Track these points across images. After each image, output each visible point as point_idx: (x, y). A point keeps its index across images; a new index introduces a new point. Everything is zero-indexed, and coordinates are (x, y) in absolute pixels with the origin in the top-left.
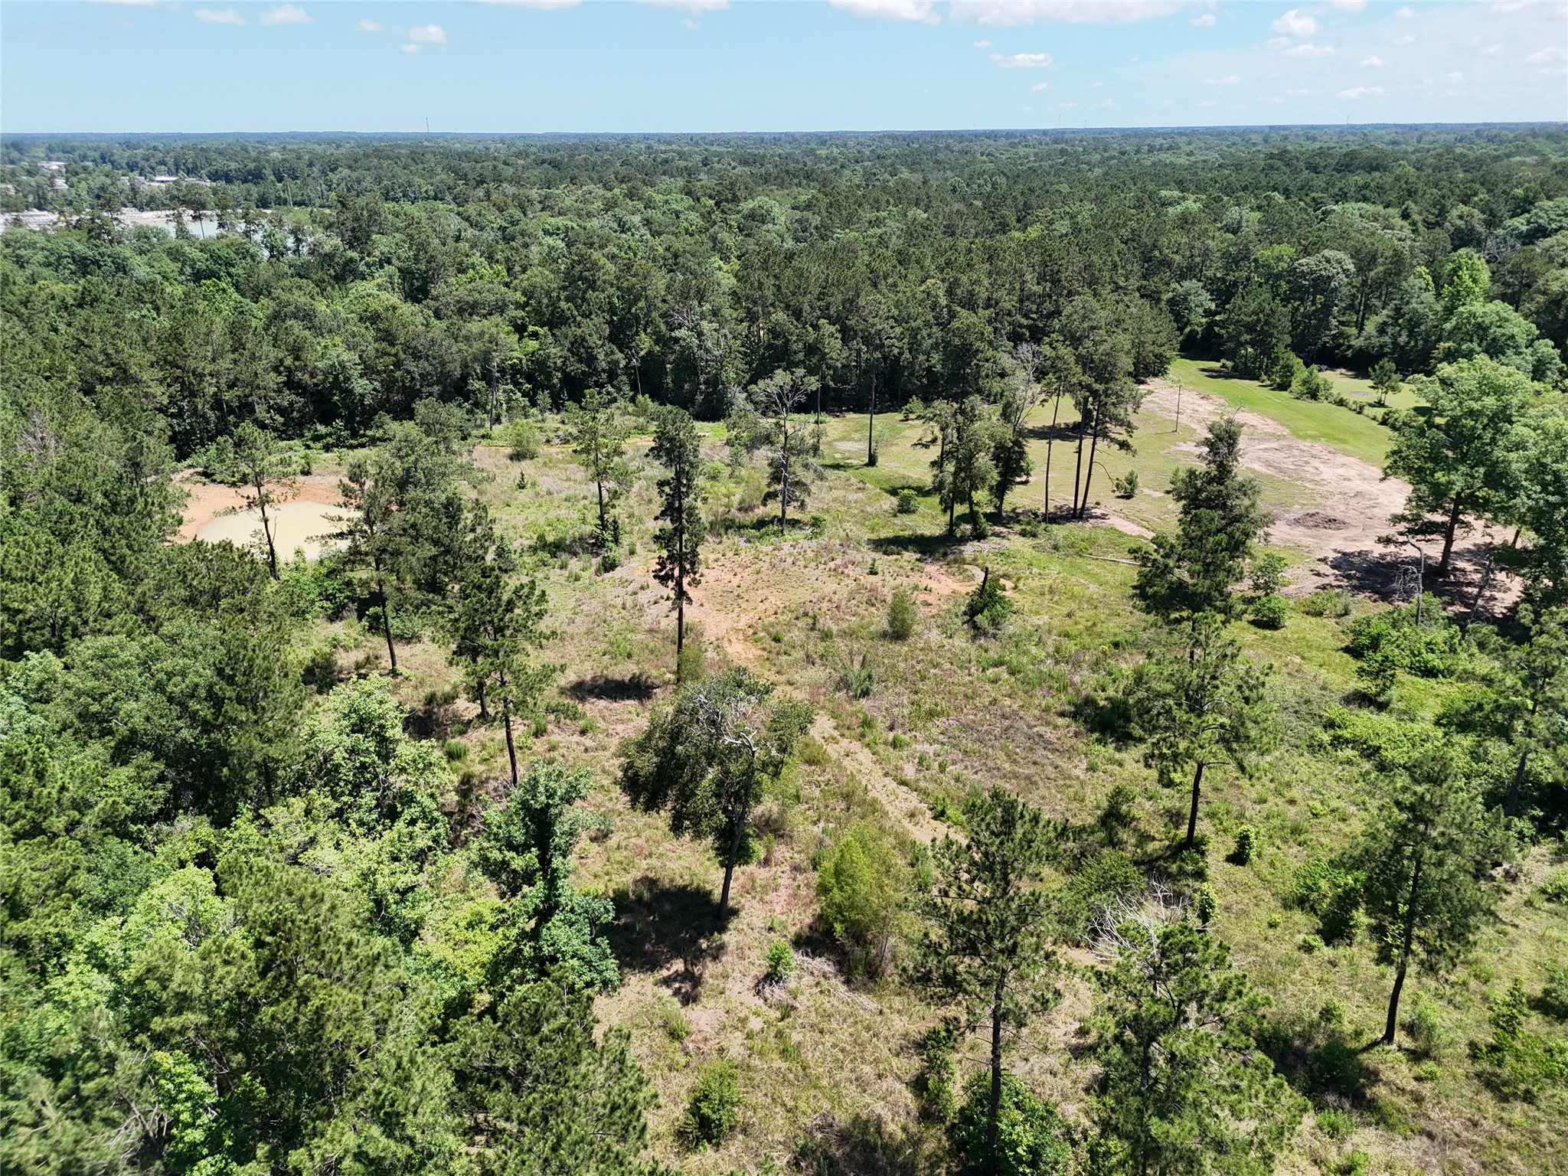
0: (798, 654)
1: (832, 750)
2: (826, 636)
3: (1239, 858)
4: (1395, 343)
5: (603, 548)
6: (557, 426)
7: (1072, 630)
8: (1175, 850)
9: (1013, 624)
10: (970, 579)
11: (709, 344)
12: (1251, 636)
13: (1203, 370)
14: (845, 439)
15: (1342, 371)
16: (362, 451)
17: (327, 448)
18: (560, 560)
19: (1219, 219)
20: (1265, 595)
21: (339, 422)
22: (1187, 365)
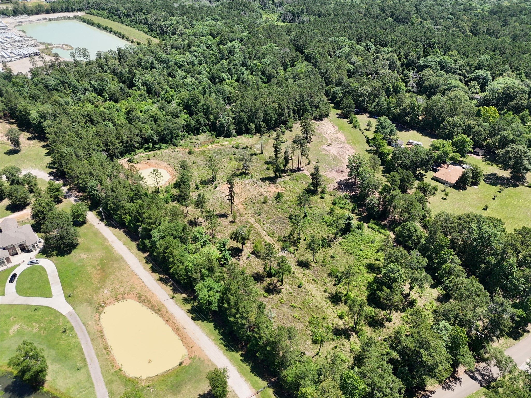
0: (250, 207)
1: (255, 226)
2: (254, 203)
3: (305, 240)
4: (377, 110)
5: (213, 182)
6: (195, 141)
7: (292, 200)
8: (297, 239)
9: (283, 199)
10: (278, 188)
11: (227, 121)
12: (319, 200)
13: (337, 114)
14: (257, 143)
15: (367, 114)
16: (157, 152)
17: (150, 151)
18: (207, 186)
19: (350, 60)
20: (323, 192)
21: (150, 144)
22: (334, 112)
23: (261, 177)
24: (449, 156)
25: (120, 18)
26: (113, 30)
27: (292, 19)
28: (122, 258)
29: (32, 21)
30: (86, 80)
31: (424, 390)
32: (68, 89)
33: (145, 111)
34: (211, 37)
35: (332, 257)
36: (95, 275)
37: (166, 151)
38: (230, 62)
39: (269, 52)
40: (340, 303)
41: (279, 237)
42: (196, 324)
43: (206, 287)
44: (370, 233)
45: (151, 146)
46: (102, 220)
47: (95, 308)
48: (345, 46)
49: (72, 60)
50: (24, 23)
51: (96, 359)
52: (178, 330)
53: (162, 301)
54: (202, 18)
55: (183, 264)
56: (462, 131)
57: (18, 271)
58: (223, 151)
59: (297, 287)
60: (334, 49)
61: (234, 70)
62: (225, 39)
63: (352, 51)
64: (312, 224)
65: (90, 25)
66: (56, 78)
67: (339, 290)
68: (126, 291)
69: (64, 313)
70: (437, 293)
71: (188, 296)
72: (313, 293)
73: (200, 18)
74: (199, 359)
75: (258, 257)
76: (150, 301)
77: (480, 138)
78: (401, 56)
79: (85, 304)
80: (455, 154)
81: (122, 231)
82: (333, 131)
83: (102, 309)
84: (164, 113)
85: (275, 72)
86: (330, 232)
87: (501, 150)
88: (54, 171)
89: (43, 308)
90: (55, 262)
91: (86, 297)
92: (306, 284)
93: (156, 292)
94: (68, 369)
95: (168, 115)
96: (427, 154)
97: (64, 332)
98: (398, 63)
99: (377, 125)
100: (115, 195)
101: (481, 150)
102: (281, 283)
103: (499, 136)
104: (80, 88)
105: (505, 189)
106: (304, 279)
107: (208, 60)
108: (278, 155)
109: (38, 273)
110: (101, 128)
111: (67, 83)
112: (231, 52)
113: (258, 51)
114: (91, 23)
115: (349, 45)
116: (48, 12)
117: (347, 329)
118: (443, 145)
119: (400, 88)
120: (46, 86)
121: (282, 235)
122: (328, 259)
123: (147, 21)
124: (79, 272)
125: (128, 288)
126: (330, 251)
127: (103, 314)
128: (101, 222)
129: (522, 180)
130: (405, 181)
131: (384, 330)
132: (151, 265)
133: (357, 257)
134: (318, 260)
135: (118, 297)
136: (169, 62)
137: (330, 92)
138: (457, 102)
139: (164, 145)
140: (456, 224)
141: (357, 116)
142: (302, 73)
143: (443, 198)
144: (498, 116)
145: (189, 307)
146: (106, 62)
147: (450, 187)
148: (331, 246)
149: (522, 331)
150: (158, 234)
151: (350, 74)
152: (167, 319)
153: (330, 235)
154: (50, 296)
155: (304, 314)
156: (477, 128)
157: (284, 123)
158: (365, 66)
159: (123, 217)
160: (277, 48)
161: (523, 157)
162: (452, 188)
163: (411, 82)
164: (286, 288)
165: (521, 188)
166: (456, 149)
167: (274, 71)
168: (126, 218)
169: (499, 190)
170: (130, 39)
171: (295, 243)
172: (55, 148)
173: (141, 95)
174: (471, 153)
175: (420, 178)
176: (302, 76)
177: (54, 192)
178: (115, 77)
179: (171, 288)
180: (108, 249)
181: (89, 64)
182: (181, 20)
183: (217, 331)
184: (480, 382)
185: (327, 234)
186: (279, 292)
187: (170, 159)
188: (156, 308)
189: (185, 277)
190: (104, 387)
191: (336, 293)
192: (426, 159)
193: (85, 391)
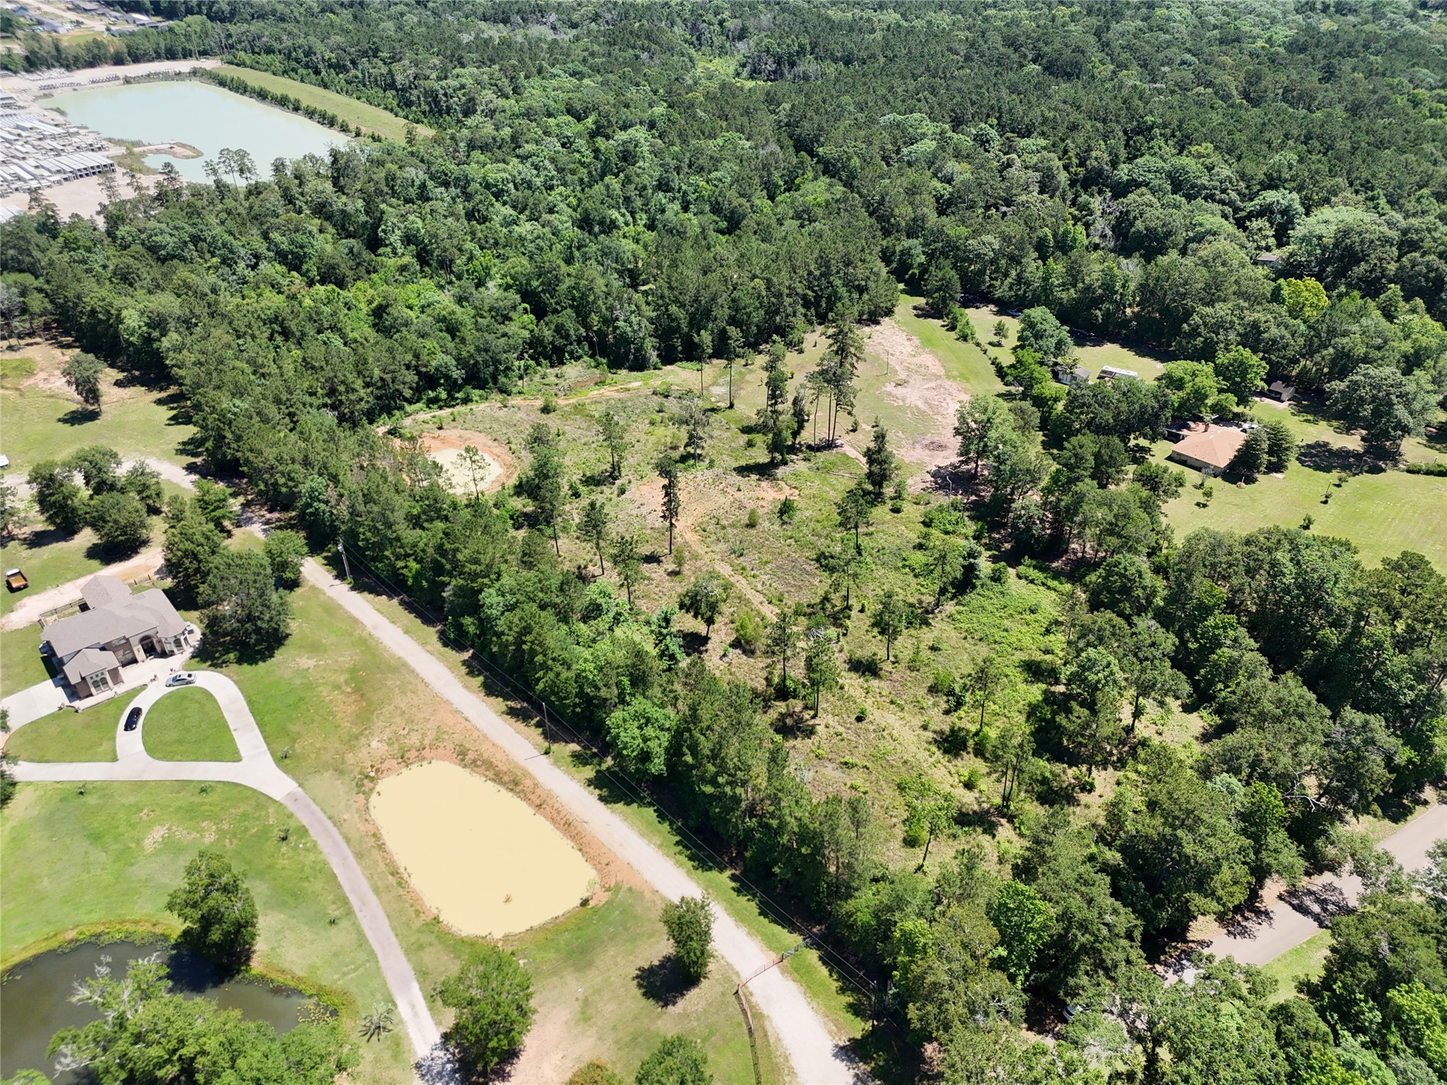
0: (714, 537)
1: (732, 581)
2: (724, 528)
3: (862, 611)
4: (1017, 294)
5: (615, 479)
6: (557, 381)
7: (820, 518)
8: (842, 610)
9: (798, 516)
10: (781, 489)
11: (636, 327)
12: (889, 517)
13: (915, 308)
14: (714, 384)
15: (992, 307)
16: (460, 409)
17: (441, 408)
18: (599, 489)
19: (939, 169)
20: (898, 496)
21: (440, 389)
22: (906, 304)
23: (736, 465)
24: (1209, 402)
25: (317, 72)
26: (304, 105)
27: (774, 72)
28: (405, 665)
29: (79, 84)
30: (255, 231)
31: (1186, 941)
32: (208, 256)
33: (423, 307)
34: (570, 118)
35: (933, 649)
36: (344, 708)
37: (483, 406)
38: (628, 180)
39: (727, 154)
40: (964, 754)
41: (798, 605)
42: (613, 811)
43: (636, 717)
44: (1024, 591)
45: (444, 395)
46: (341, 576)
47: (354, 783)
48: (924, 135)
49: (210, 181)
50: (59, 91)
51: (372, 898)
52: (568, 827)
53: (522, 762)
54: (540, 72)
55: (569, 668)
56: (1239, 339)
57: (144, 702)
58: (629, 403)
59: (853, 719)
60: (894, 144)
61: (638, 203)
62: (609, 122)
63: (943, 149)
64: (875, 574)
65: (237, 91)
66: (176, 228)
67: (959, 724)
68: (426, 742)
69: (278, 796)
70: (1201, 723)
71: (584, 748)
72: (895, 733)
73: (535, 71)
74: (630, 889)
75: (750, 653)
76: (491, 763)
77: (1284, 357)
78: (1070, 158)
79: (327, 774)
80: (1223, 396)
81: (395, 601)
82: (908, 348)
83: (371, 785)
84: (473, 312)
85: (748, 205)
86: (923, 590)
87: (1338, 382)
88: (199, 460)
89: (220, 786)
90: (235, 678)
91: (326, 757)
92: (876, 712)
93: (502, 742)
94: (306, 924)
95: (482, 317)
96: (1155, 397)
97: (284, 839)
98: (1063, 177)
99: (1023, 330)
100: (376, 509)
101: (1287, 386)
102: (812, 713)
103: (1331, 350)
104: (242, 252)
105: (1351, 479)
106: (870, 701)
107: (569, 178)
108: (780, 407)
109: (197, 705)
110: (315, 350)
111: (205, 240)
112: (628, 156)
113: (698, 152)
114: (241, 88)
115: (934, 133)
116: (118, 61)
117: (988, 812)
118: (1194, 375)
119: (1074, 240)
120: (153, 249)
121: (805, 601)
122: (925, 654)
123: (394, 81)
124: (301, 699)
125: (431, 735)
126: (927, 636)
127: (374, 797)
128: (338, 582)
129: (1393, 457)
130: (1105, 463)
131: (1078, 810)
132: (481, 678)
133: (997, 647)
134: (900, 656)
135: (407, 755)
136: (468, 183)
137: (894, 252)
138: (1221, 269)
139: (477, 392)
140: (1239, 556)
141: (967, 311)
142: (819, 205)
143: (1198, 504)
144: (1325, 302)
145: (589, 772)
146: (300, 185)
147: (1215, 476)
148: (928, 624)
149: (1411, 802)
150: (500, 598)
151: (944, 207)
152: (538, 802)
153: (923, 598)
154: (235, 757)
155: (878, 780)
156: (1274, 331)
157: (782, 331)
158: (980, 185)
159: (400, 564)
160: (748, 144)
161: (1393, 397)
162: (1219, 479)
163: (1100, 224)
164: (826, 723)
165: (1391, 477)
166: (1224, 384)
167: (743, 201)
168: (406, 567)
169: (1337, 482)
170: (352, 127)
171: (837, 619)
172: (203, 400)
173: (403, 269)
174: (1262, 394)
175: (1138, 456)
176: (819, 212)
177: (213, 510)
178: (326, 224)
179: (540, 730)
180: (367, 645)
181: (255, 191)
182: (485, 76)
183: (666, 825)
184: (1317, 918)
185: (917, 596)
186: (810, 732)
187: (495, 426)
188: (506, 779)
189: (577, 700)
190: (403, 959)
191: (952, 730)
192: (1153, 408)
193: (355, 970)
